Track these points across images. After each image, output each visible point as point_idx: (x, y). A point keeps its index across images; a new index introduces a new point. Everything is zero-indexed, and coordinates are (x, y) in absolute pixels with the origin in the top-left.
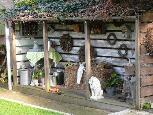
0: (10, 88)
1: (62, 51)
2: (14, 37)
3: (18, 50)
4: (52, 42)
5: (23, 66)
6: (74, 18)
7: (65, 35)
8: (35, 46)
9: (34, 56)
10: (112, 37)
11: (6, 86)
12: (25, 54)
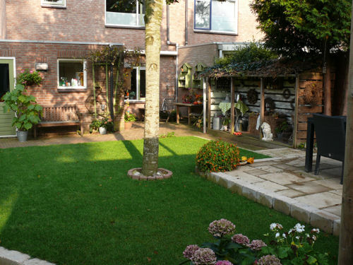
0: (205, 131)
1: (249, 104)
2: (210, 90)
3: (212, 101)
4: (240, 96)
5: (216, 115)
6: (252, 76)
7: (251, 90)
8: (227, 98)
9: (225, 106)
10: (287, 93)
11: (201, 130)
12: (218, 104)
